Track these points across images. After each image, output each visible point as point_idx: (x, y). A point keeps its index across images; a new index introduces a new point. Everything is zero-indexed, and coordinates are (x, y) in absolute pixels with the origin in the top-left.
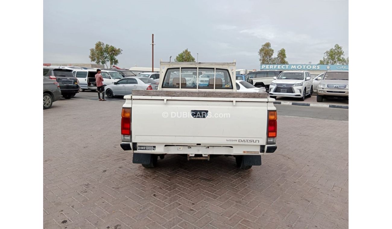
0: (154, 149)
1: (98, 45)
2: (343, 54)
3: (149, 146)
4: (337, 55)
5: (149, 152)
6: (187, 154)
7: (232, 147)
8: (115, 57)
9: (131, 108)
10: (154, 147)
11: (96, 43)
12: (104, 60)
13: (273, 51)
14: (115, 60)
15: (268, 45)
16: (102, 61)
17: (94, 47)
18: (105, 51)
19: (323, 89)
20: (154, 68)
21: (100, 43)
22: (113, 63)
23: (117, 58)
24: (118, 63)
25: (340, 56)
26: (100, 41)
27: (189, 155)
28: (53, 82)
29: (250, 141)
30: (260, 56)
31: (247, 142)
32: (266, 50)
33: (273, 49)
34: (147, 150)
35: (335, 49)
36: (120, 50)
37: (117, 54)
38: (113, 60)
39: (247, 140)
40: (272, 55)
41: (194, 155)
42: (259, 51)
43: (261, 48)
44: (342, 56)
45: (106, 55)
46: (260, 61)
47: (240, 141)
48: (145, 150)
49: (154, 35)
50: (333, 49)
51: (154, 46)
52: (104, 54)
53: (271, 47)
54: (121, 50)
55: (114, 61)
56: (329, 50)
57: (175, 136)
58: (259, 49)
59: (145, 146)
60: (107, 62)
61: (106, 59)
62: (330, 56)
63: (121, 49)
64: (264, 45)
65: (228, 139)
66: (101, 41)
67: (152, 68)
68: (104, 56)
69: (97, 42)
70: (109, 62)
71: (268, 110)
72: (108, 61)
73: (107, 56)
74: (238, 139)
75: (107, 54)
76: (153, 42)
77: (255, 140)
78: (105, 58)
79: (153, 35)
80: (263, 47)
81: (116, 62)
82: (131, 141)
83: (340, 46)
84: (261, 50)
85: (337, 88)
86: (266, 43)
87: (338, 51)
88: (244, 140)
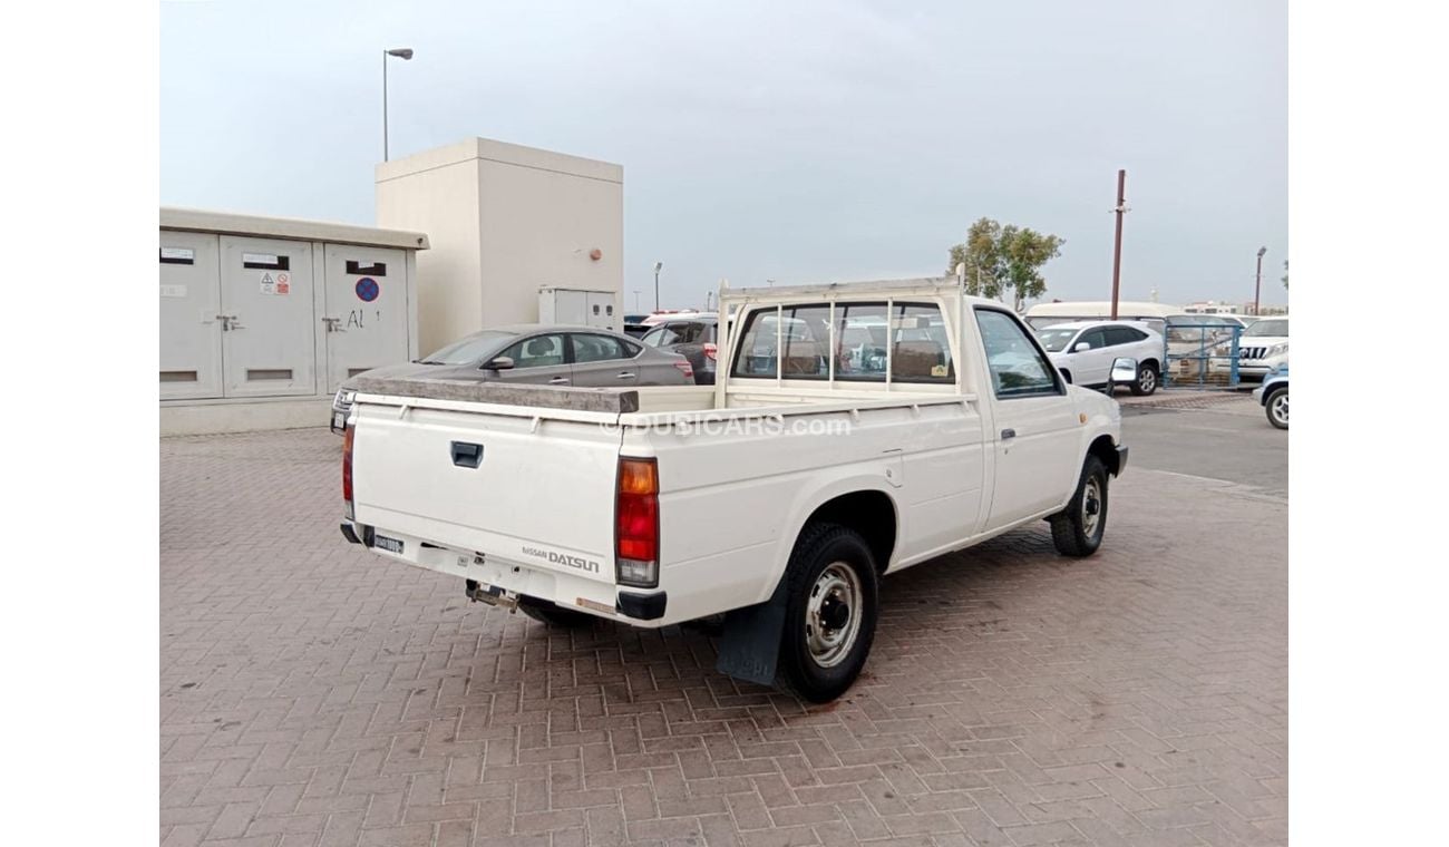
1: (979, 232)
8: (1036, 269)
11: (970, 226)
12: (995, 281)
14: (1032, 279)
16: (987, 288)
17: (963, 240)
18: (1004, 250)
20: (1120, 304)
21: (985, 222)
22: (1027, 293)
23: (1041, 271)
24: (1045, 290)
26: (984, 219)
28: (672, 362)
29: (576, 560)
31: (570, 563)
36: (1055, 242)
37: (1042, 258)
38: (1025, 281)
39: (570, 558)
41: (488, 589)
45: (1003, 263)
47: (553, 558)
49: (1126, 173)
51: (1124, 214)
52: (995, 262)
54: (1060, 240)
55: (1029, 283)
60: (1004, 291)
61: (1003, 279)
63: (1059, 236)
65: (528, 545)
66: (990, 218)
67: (1110, 304)
68: (996, 270)
69: (975, 220)
70: (1014, 289)
71: (620, 456)
72: (1009, 285)
73: (1007, 266)
74: (548, 550)
75: (1008, 262)
76: (1121, 201)
77: (588, 559)
78: (1000, 276)
79: (1122, 174)
81: (1038, 288)
88: (562, 557)
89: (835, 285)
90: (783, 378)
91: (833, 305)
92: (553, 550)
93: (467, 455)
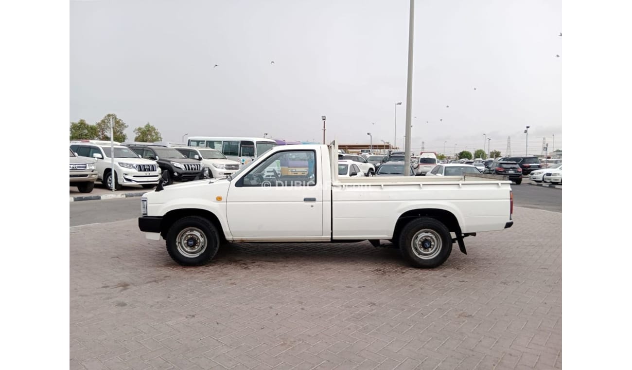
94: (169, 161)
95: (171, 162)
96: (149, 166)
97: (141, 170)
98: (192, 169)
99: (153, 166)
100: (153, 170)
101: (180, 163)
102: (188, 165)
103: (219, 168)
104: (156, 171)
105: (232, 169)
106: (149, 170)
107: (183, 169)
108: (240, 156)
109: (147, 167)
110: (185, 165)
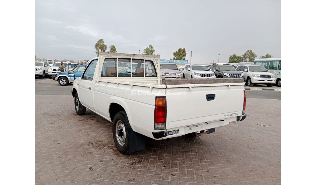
0: (178, 133)
2: (155, 52)
3: (175, 131)
4: (151, 52)
5: (174, 136)
6: (195, 132)
7: (223, 121)
9: (166, 96)
10: (178, 130)
13: (106, 46)
15: (101, 41)
19: (162, 76)
25: (152, 53)
27: (196, 133)
30: (96, 50)
31: (234, 115)
32: (101, 45)
33: (105, 44)
34: (173, 134)
35: (150, 48)
39: (234, 114)
40: (106, 49)
41: (199, 132)
42: (95, 46)
43: (97, 43)
44: (154, 53)
46: (96, 54)
48: (172, 134)
50: (148, 47)
53: (104, 43)
56: (145, 48)
57: (196, 118)
58: (95, 44)
59: (172, 131)
62: (146, 52)
64: (99, 41)
65: (225, 114)
74: (229, 114)
77: (237, 112)
80: (98, 43)
82: (165, 128)
83: (152, 46)
84: (97, 45)
85: (170, 75)
86: (100, 39)
87: (151, 50)
88: (233, 114)
89: (134, 55)
90: (118, 77)
91: (132, 59)
92: (231, 113)
93: (210, 97)
94: (222, 72)
95: (223, 73)
96: (207, 74)
97: (203, 76)
98: (234, 77)
99: (210, 74)
100: (210, 77)
101: (228, 73)
102: (232, 75)
103: (255, 77)
104: (211, 77)
105: (266, 78)
106: (207, 77)
107: (229, 77)
108: (278, 70)
109: (206, 75)
110: (230, 75)
